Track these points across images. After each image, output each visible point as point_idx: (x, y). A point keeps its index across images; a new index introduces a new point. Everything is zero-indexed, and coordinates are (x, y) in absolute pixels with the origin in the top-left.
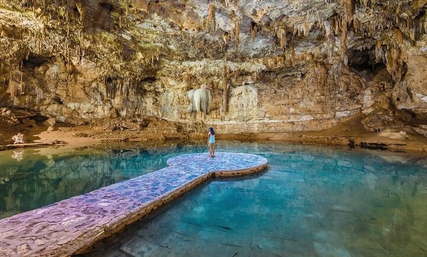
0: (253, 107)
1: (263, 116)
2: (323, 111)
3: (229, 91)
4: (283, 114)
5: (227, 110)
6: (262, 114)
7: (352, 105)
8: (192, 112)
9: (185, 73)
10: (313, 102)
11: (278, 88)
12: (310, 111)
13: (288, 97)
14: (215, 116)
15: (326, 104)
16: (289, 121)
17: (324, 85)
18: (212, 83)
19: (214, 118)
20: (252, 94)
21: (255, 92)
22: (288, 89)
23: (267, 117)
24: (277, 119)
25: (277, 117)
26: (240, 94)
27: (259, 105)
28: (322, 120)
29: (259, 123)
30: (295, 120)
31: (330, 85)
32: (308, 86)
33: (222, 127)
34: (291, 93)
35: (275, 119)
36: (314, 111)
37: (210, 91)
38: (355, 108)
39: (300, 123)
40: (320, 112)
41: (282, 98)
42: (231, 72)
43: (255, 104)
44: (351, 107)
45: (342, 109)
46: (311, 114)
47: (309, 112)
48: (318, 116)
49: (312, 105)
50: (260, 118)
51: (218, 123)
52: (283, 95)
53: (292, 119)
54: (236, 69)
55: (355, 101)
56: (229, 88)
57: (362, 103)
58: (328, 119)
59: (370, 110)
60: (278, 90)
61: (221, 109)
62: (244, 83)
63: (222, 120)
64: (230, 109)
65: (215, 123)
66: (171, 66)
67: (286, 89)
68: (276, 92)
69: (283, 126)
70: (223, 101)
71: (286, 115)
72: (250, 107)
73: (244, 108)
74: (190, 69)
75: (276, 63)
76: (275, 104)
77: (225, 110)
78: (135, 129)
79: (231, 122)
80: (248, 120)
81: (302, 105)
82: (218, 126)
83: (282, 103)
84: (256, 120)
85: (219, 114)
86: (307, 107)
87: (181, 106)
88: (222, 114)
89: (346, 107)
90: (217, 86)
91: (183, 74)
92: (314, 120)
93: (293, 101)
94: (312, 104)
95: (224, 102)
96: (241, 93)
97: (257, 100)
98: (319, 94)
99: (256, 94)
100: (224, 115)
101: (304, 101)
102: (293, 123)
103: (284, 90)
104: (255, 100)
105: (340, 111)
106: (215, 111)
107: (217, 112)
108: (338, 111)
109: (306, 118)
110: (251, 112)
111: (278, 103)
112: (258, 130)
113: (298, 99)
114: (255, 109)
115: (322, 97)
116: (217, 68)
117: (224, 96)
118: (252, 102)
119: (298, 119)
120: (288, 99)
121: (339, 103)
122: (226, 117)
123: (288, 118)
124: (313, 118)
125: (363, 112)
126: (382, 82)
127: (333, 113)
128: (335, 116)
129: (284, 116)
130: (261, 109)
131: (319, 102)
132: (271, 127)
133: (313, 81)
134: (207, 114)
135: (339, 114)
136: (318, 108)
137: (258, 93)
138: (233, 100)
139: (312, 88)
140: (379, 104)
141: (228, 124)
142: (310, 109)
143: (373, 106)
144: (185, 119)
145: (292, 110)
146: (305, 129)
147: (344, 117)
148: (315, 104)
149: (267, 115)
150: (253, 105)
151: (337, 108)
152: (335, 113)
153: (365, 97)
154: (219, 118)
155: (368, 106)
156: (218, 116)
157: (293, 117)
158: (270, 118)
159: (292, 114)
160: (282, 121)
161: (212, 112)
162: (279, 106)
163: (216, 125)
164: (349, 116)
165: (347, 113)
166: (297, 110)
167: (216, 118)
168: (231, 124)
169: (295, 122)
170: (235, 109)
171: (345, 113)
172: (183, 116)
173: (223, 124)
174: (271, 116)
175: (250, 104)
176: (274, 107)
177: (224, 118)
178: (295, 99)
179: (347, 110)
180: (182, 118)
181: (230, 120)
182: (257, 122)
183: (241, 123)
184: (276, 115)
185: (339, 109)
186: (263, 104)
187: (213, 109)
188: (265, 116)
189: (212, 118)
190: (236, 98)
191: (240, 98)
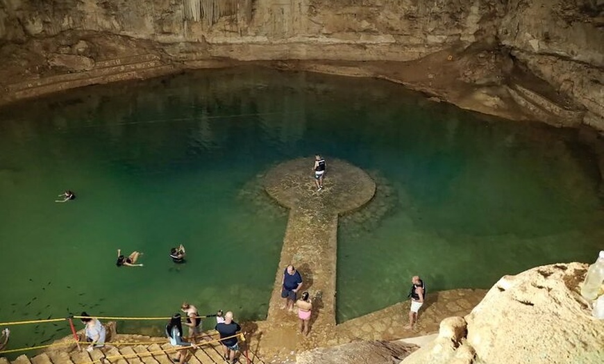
0: (301, 14)
1: (317, 31)
2: (411, 32)
4: (350, 30)
5: (252, 17)
6: (316, 28)
7: (450, 29)
8: (184, 20)
10: (399, 16)
12: (392, 29)
13: (362, 2)
15: (417, 22)
16: (358, 42)
19: (225, 30)
23: (324, 34)
24: (339, 39)
25: (339, 35)
27: (312, 9)
28: (406, 46)
29: (309, 43)
30: (368, 42)
33: (242, 47)
35: (336, 38)
36: (397, 30)
38: (453, 33)
39: (375, 47)
40: (406, 33)
41: (352, 3)
43: (305, 9)
44: (449, 32)
45: (437, 32)
46: (393, 35)
47: (390, 30)
48: (403, 39)
49: (396, 20)
50: (311, 35)
51: (234, 39)
53: (362, 39)
55: (456, 23)
57: (463, 25)
59: (472, 39)
61: (240, 15)
63: (241, 36)
64: (257, 16)
65: (229, 40)
69: (348, 51)
71: (355, 31)
72: (295, 14)
73: (285, 16)
76: (340, 12)
77: (247, 17)
78: (82, 67)
79: (259, 39)
80: (291, 37)
81: (381, 18)
82: (234, 47)
83: (352, 11)
84: (303, 36)
85: (237, 24)
86: (389, 21)
87: (158, 8)
88: (242, 23)
89: (443, 30)
92: (395, 44)
93: (369, 9)
94: (397, 17)
98: (409, 2)
100: (246, 26)
101: (385, 11)
102: (363, 46)
105: (435, 35)
106: (229, 17)
107: (232, 20)
108: (431, 35)
109: (384, 39)
110: (296, 24)
111: (344, 12)
112: (307, 55)
113: (377, 6)
114: (304, 18)
115: (414, 9)
118: (300, 4)
119: (373, 40)
120: (362, 5)
121: (435, 22)
122: (249, 29)
123: (357, 37)
124: (394, 41)
125: (462, 39)
127: (423, 37)
128: (425, 41)
129: (351, 34)
130: (314, 19)
131: (409, 17)
132: (328, 51)
134: (213, 23)
135: (432, 39)
136: (403, 26)
140: (483, 33)
141: (252, 43)
142: (393, 25)
143: (476, 34)
144: (169, 33)
145: (365, 24)
147: (436, 45)
148: (401, 19)
149: (325, 31)
150: (300, 10)
151: (430, 29)
152: (426, 37)
153: (469, 18)
154: (237, 32)
155: (470, 33)
156: (234, 28)
157: (365, 36)
158: (328, 35)
159: (365, 31)
160: (346, 42)
161: (224, 19)
162: (345, 18)
163: (231, 44)
164: (444, 43)
165: (442, 38)
166: (374, 25)
167: (230, 32)
168: (258, 43)
169: (367, 46)
170: (267, 16)
171: (439, 39)
172: (166, 29)
173: (244, 41)
174: (330, 32)
175: (297, 9)
176: (336, 17)
177: (246, 30)
178: (372, 6)
179: (443, 34)
180: (164, 33)
181: (257, 34)
182: (306, 39)
183: (278, 42)
184: (339, 32)
185: (432, 31)
186: (319, 10)
187: (225, 14)
188: (319, 32)
189: (222, 30)
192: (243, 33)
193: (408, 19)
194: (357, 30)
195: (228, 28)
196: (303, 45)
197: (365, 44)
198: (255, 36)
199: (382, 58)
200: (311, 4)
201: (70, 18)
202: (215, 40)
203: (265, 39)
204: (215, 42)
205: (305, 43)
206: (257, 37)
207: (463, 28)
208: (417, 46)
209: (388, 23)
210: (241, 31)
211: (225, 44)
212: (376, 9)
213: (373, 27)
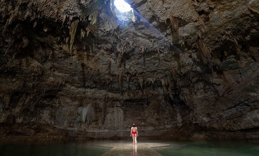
5: (103, 123)
6: (126, 126)
8: (79, 122)
9: (79, 95)
10: (154, 119)
11: (135, 110)
12: (152, 124)
15: (160, 121)
16: (141, 130)
18: (95, 104)
20: (120, 113)
21: (122, 111)
22: (141, 111)
26: (113, 112)
27: (125, 119)
28: (159, 130)
29: (124, 131)
32: (151, 110)
33: (99, 134)
34: (142, 113)
36: (155, 124)
37: (93, 109)
38: (174, 123)
39: (148, 131)
40: (158, 125)
41: (138, 116)
42: (108, 98)
43: (122, 119)
44: (172, 123)
45: (168, 123)
46: (153, 126)
48: (157, 127)
49: (153, 121)
50: (125, 128)
51: (96, 131)
52: (138, 114)
54: (112, 97)
55: (174, 120)
59: (181, 124)
61: (100, 121)
62: (115, 105)
64: (106, 122)
65: (94, 131)
66: (71, 90)
68: (134, 112)
70: (102, 116)
71: (140, 126)
72: (119, 120)
73: (116, 121)
74: (83, 93)
75: (135, 96)
76: (134, 119)
79: (106, 131)
80: (117, 129)
81: (148, 120)
83: (138, 119)
84: (122, 129)
87: (71, 117)
88: (100, 124)
89: (170, 122)
90: (99, 106)
91: (78, 96)
92: (155, 129)
93: (144, 118)
98: (157, 115)
99: (123, 113)
100: (101, 125)
101: (149, 118)
103: (139, 111)
104: (122, 116)
105: (168, 125)
107: (96, 123)
109: (150, 128)
110: (119, 124)
111: (136, 119)
113: (146, 117)
114: (122, 122)
115: (159, 117)
116: (100, 95)
117: (103, 113)
118: (120, 117)
119: (147, 129)
120: (141, 116)
121: (167, 120)
123: (141, 128)
125: (178, 125)
126: (185, 110)
128: (165, 127)
130: (125, 122)
131: (157, 119)
133: (153, 108)
134: (90, 124)
136: (156, 123)
138: (108, 116)
139: (153, 111)
140: (185, 121)
141: (103, 132)
142: (153, 123)
143: (182, 122)
144: (72, 127)
145: (143, 123)
147: (170, 128)
148: (155, 120)
149: (129, 126)
151: (166, 123)
152: (165, 126)
153: (178, 117)
154: (98, 128)
155: (180, 122)
156: (97, 126)
157: (143, 128)
159: (143, 126)
161: (94, 123)
163: (95, 133)
164: (172, 127)
166: (146, 123)
167: (95, 128)
170: (109, 122)
171: (170, 126)
172: (71, 125)
173: (100, 132)
175: (119, 118)
176: (133, 121)
177: (101, 127)
178: (144, 116)
180: (70, 127)
183: (113, 131)
186: (127, 119)
187: (94, 121)
189: (92, 127)
190: (111, 114)
191: (113, 115)
192: (100, 128)
195: (95, 126)
196: (121, 132)
197: (144, 130)
198: (104, 129)
199: (151, 135)
200: (124, 117)
202: (89, 131)
203: (108, 130)
207: (177, 121)
208: (162, 129)
209: (151, 122)
211: (92, 133)
213: (146, 124)
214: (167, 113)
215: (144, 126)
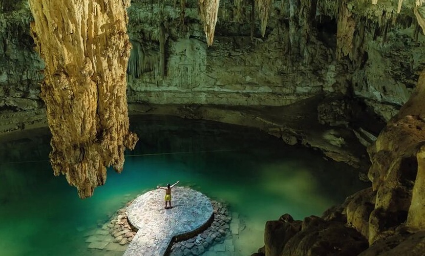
0: (201, 71)
1: (213, 84)
2: (283, 85)
3: (167, 46)
4: (237, 83)
5: (166, 73)
6: (212, 82)
7: (313, 82)
10: (274, 72)
11: (234, 50)
12: (268, 82)
13: (245, 63)
14: (148, 80)
15: (287, 77)
16: (244, 91)
17: (287, 53)
18: (142, 32)
19: (146, 82)
20: (200, 54)
21: (203, 51)
22: (245, 53)
23: (219, 86)
24: (230, 89)
25: (230, 87)
26: (182, 52)
27: (209, 68)
28: (280, 95)
29: (208, 92)
30: (251, 91)
31: (294, 54)
32: (269, 51)
33: (159, 94)
34: (248, 58)
35: (228, 88)
36: (273, 83)
37: (139, 45)
38: (316, 85)
39: (256, 95)
40: (279, 85)
41: (238, 64)
42: (170, 20)
43: (204, 68)
44: (312, 84)
45: (303, 84)
46: (270, 87)
47: (268, 84)
48: (277, 90)
49: (272, 76)
50: (209, 86)
51: (152, 88)
52: (238, 60)
53: (248, 89)
54: (177, 17)
55: (318, 77)
56: (167, 41)
57: (324, 79)
58: (288, 95)
59: (331, 90)
60: (233, 52)
61: (156, 72)
62: (188, 35)
63: (158, 86)
64: (169, 72)
65: (148, 89)
67: (243, 52)
68: (230, 55)
69: (236, 98)
70: (159, 60)
71: (241, 84)
72: (196, 72)
73: (189, 73)
75: (232, 17)
76: (229, 70)
77: (162, 73)
78: (31, 108)
80: (194, 88)
81: (260, 74)
82: (153, 94)
83: (237, 70)
84: (204, 87)
85: (154, 78)
86: (266, 77)
88: (158, 78)
89: (308, 83)
90: (150, 37)
92: (273, 93)
93: (251, 68)
94: (272, 74)
95: (161, 63)
96: (185, 50)
97: (206, 62)
98: (280, 63)
99: (205, 54)
100: (161, 79)
101: (263, 69)
102: (248, 95)
103: (241, 53)
104: (203, 62)
105: (302, 86)
106: (148, 73)
107: (151, 75)
108: (299, 86)
109: (263, 89)
110: (197, 79)
111: (232, 70)
112: (206, 101)
113: (256, 66)
114: (202, 75)
115: (285, 67)
116: (149, 14)
117: (161, 54)
118: (200, 65)
119: (256, 90)
120: (245, 65)
121: (301, 77)
122: (163, 82)
123: (243, 88)
124: (271, 91)
125: (324, 90)
127: (293, 88)
128: (295, 91)
129: (238, 86)
130: (210, 75)
131: (281, 73)
132: (222, 98)
133: (275, 46)
134: (137, 77)
135: (300, 89)
136: (277, 80)
137: (208, 54)
138: (174, 61)
139: (273, 55)
140: (339, 85)
141: (166, 91)
142: (270, 80)
143: (334, 85)
145: (248, 79)
146: (262, 103)
147: (304, 94)
148: (275, 75)
149: (218, 83)
150: (200, 69)
151: (298, 83)
152: (295, 88)
153: (328, 73)
154: (155, 83)
155: (329, 85)
156: (153, 81)
157: (249, 87)
158: (221, 86)
160: (236, 91)
161: (145, 74)
162: (233, 74)
163: (150, 92)
164: (310, 93)
165: (307, 89)
166: (255, 79)
167: (150, 83)
168: (170, 91)
169: (250, 94)
170: (176, 72)
171: (306, 89)
173: (160, 90)
174: (222, 84)
175: (197, 67)
176: (227, 74)
177: (161, 82)
178: (252, 66)
179: (308, 86)
181: (169, 85)
182: (206, 89)
183: (185, 91)
184: (229, 84)
185: (300, 84)
186: (214, 69)
187: (146, 71)
188: (215, 84)
189: (143, 82)
190: (178, 57)
191: (183, 58)
193: (280, 75)
194: (243, 83)
196: (203, 93)
198: (168, 87)
200: (208, 65)
201: (29, 72)
202: (139, 89)
203: (176, 89)
204: (139, 90)
205: (204, 92)
206: (170, 87)
207: (324, 82)
209: (265, 78)
210: (158, 83)
211: (146, 92)
212: (256, 68)
213: (255, 81)
214: (305, 61)
215: (249, 84)
